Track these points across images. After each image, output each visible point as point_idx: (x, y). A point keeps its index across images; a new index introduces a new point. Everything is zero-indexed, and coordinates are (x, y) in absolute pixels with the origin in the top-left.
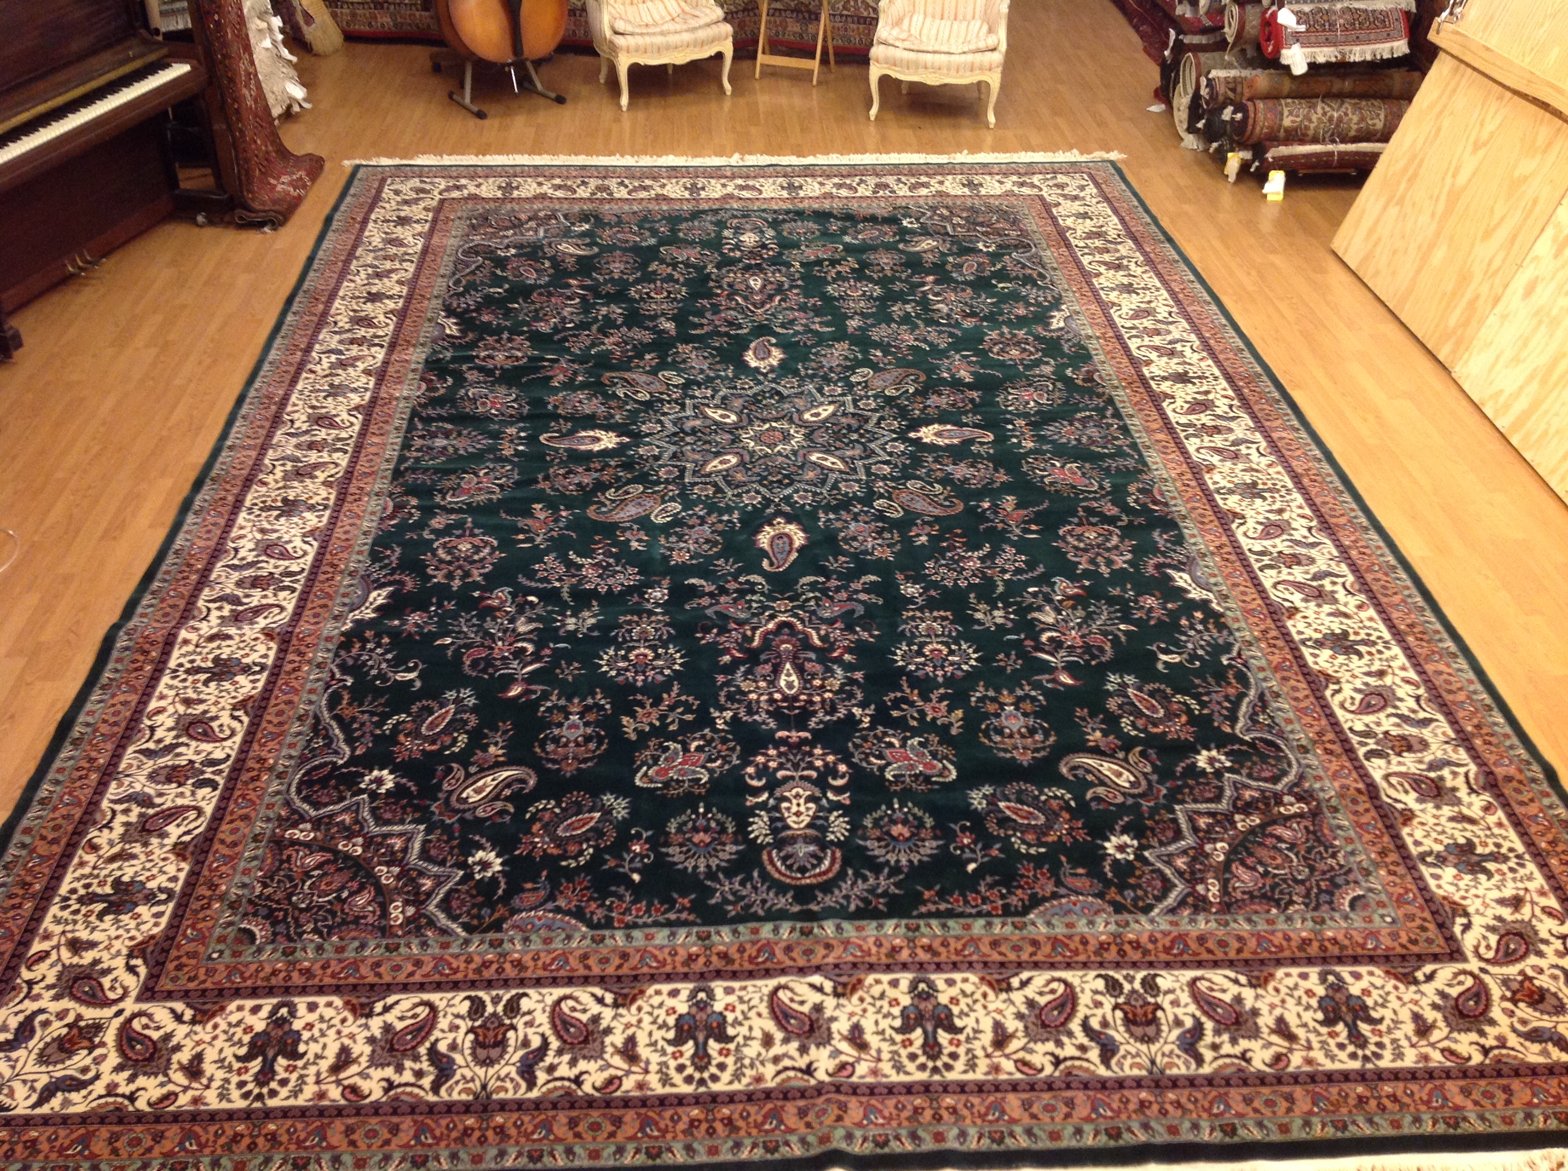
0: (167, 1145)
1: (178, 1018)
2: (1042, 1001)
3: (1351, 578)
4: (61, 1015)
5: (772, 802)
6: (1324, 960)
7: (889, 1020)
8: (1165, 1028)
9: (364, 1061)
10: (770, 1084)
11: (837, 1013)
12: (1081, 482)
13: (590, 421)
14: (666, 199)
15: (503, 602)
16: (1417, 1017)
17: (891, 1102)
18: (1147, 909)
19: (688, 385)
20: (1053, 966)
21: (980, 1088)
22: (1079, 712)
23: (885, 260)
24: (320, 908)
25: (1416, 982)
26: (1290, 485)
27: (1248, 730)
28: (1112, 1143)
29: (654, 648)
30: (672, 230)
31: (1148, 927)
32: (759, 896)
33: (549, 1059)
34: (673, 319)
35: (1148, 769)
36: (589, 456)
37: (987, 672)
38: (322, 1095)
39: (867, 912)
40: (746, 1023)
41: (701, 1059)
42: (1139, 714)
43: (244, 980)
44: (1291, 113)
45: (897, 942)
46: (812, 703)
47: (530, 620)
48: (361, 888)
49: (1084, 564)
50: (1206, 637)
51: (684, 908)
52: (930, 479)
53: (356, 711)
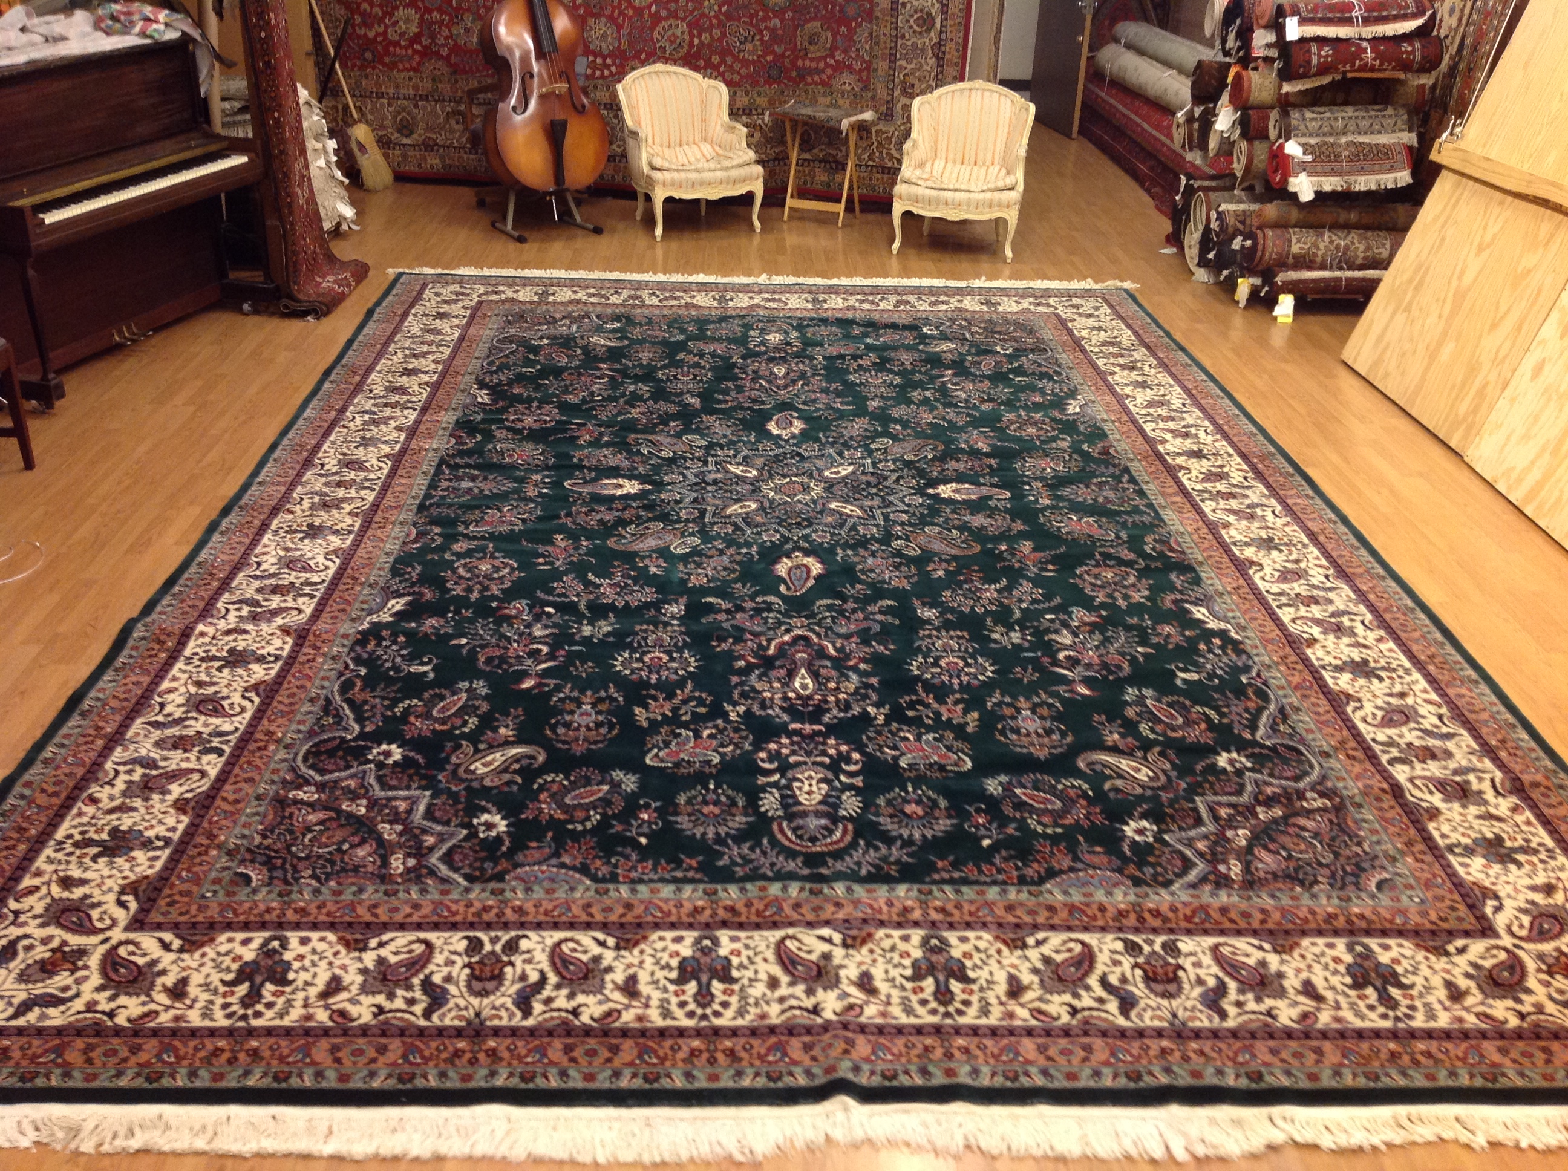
0: (143, 1057)
1: (166, 947)
2: (1059, 958)
3: (1369, 617)
4: (44, 941)
5: (783, 782)
6: (1352, 933)
7: (900, 970)
8: (1186, 986)
9: (355, 989)
10: (775, 1020)
11: (846, 962)
12: (1098, 533)
13: (614, 472)
14: (695, 306)
15: (521, 612)
16: (1449, 985)
17: (900, 1041)
18: (1167, 884)
19: (710, 446)
20: (1069, 929)
21: (994, 1032)
22: (1096, 717)
23: (906, 357)
24: (319, 857)
25: (1447, 954)
26: (1306, 540)
27: (1269, 737)
28: (1132, 1085)
29: (669, 653)
30: (700, 329)
31: (1168, 898)
32: (766, 860)
33: (547, 992)
34: (699, 395)
35: (1168, 766)
36: (612, 498)
37: (1003, 681)
38: (309, 1017)
39: (878, 876)
40: (752, 967)
41: (704, 997)
42: (1157, 720)
43: (236, 914)
44: (1299, 241)
45: (909, 903)
46: (826, 702)
47: (546, 627)
48: (363, 842)
49: (1101, 598)
50: (1225, 660)
51: (691, 868)
52: (947, 526)
53: (368, 696)
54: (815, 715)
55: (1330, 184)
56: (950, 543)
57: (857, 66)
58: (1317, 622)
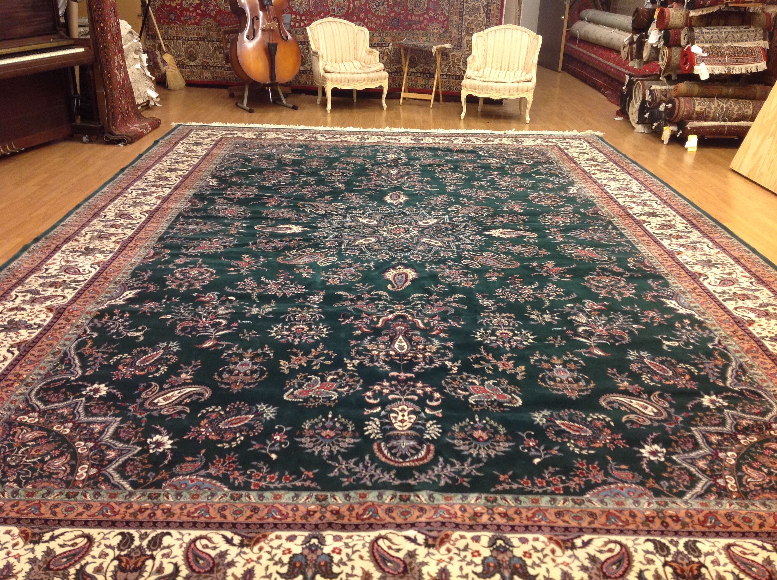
2: (603, 557)
5: (383, 413)
7: (472, 567)
9: (21, 577)
11: (427, 560)
12: (596, 257)
13: (288, 221)
14: (346, 141)
15: (212, 300)
18: (681, 495)
19: (349, 208)
20: (608, 532)
22: (610, 370)
23: (469, 166)
24: (25, 466)
26: (733, 262)
27: (735, 385)
29: (309, 325)
30: (348, 152)
31: (683, 506)
32: (367, 472)
34: (344, 183)
35: (667, 405)
36: (284, 235)
37: (541, 346)
39: (454, 487)
40: (350, 564)
42: (654, 373)
44: (699, 104)
45: (479, 509)
46: (416, 358)
47: (228, 308)
48: (62, 454)
49: (603, 294)
50: (694, 333)
51: (308, 478)
52: (498, 252)
53: (94, 351)
54: (409, 366)
55: (719, 70)
56: (499, 261)
57: (442, 19)
58: (752, 310)
